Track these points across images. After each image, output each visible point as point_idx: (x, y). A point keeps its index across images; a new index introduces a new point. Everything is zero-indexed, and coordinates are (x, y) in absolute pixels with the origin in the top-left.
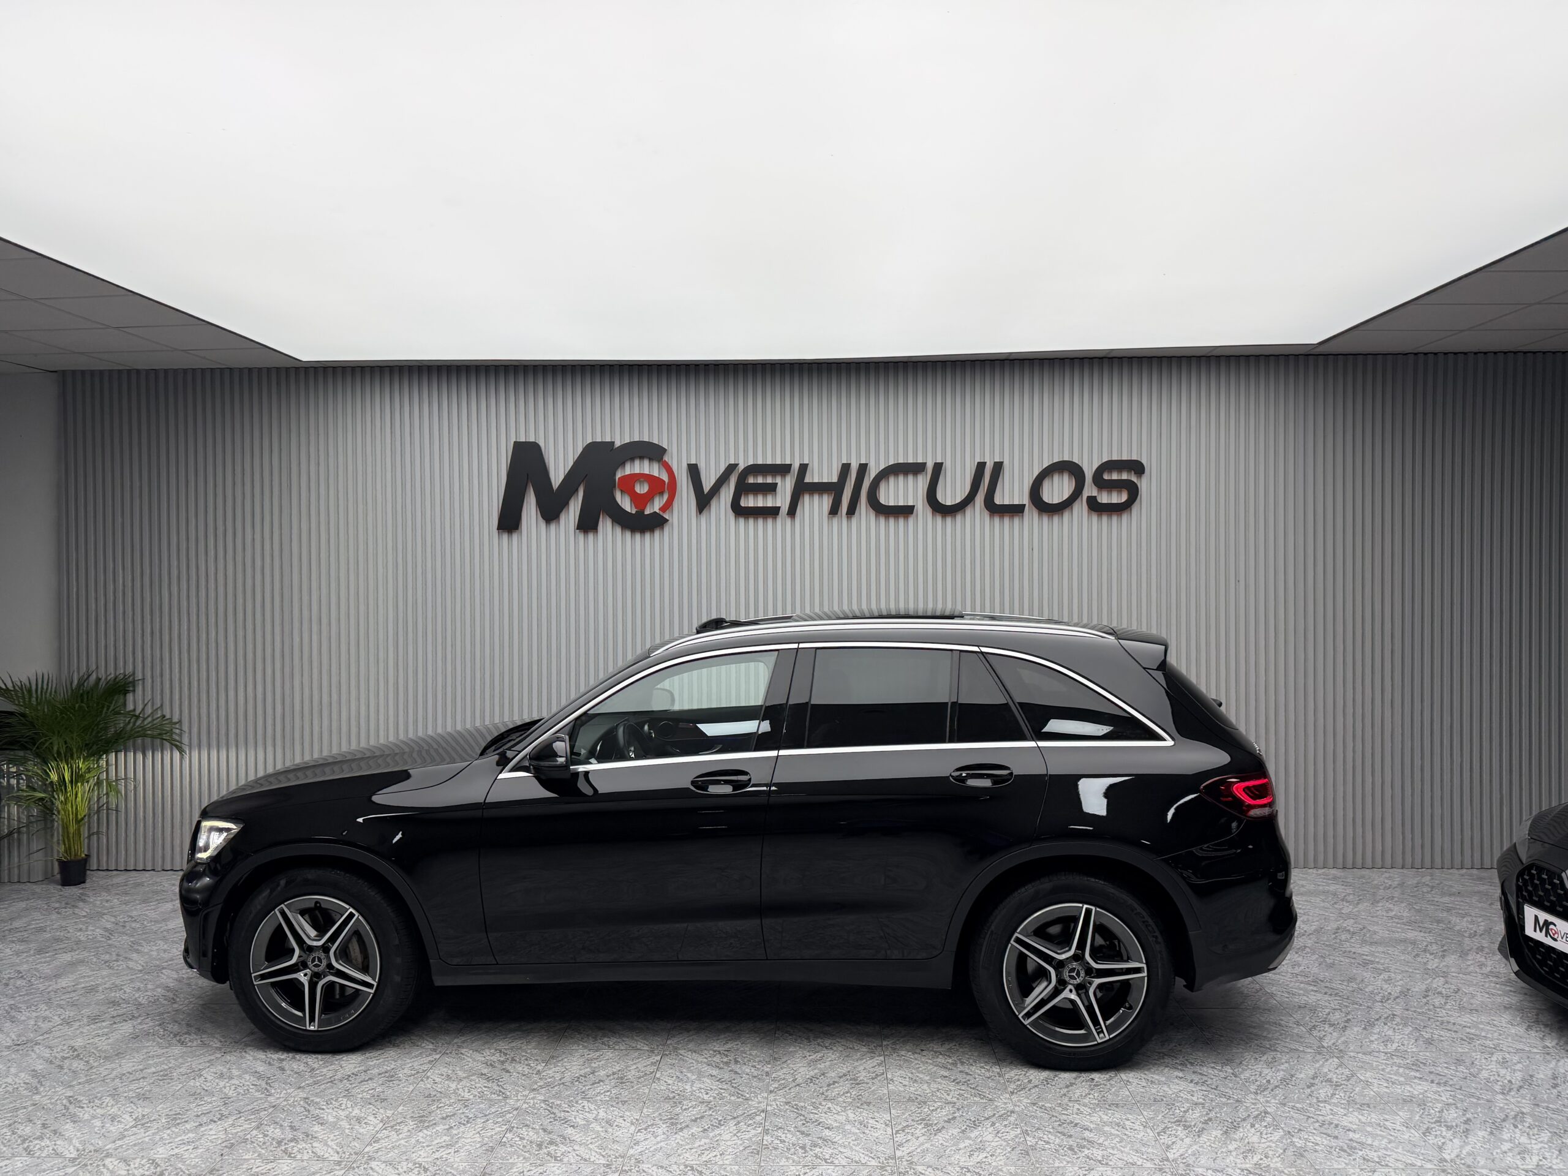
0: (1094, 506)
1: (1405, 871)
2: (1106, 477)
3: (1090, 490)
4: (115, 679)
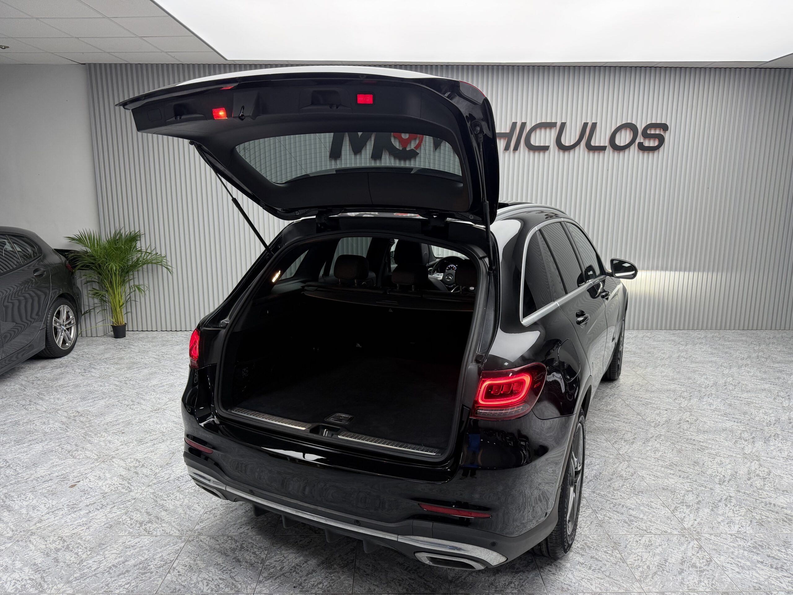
0: (641, 147)
1: (773, 331)
2: (648, 132)
3: (640, 139)
4: (131, 233)
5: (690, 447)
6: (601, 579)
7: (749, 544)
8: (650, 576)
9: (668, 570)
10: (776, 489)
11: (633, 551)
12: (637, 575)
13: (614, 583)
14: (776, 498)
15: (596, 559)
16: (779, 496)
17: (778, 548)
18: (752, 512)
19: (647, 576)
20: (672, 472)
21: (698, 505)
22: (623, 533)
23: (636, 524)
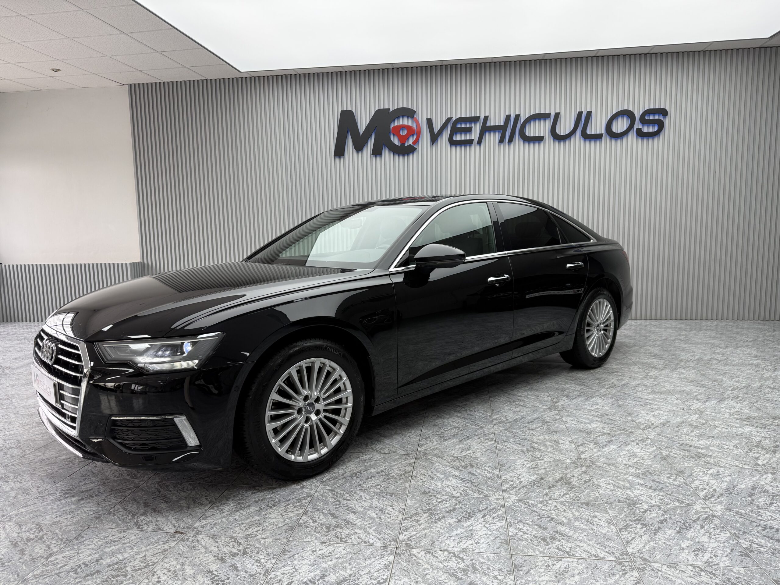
5: (634, 403)
6: (467, 487)
7: (640, 471)
8: (518, 488)
9: (539, 485)
10: (702, 436)
11: (515, 471)
12: (505, 486)
13: (478, 490)
14: (697, 441)
15: (473, 474)
16: (701, 440)
17: (668, 476)
18: (662, 450)
19: (514, 488)
20: (599, 420)
21: (608, 443)
22: (514, 459)
23: (531, 453)
